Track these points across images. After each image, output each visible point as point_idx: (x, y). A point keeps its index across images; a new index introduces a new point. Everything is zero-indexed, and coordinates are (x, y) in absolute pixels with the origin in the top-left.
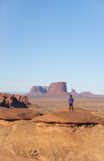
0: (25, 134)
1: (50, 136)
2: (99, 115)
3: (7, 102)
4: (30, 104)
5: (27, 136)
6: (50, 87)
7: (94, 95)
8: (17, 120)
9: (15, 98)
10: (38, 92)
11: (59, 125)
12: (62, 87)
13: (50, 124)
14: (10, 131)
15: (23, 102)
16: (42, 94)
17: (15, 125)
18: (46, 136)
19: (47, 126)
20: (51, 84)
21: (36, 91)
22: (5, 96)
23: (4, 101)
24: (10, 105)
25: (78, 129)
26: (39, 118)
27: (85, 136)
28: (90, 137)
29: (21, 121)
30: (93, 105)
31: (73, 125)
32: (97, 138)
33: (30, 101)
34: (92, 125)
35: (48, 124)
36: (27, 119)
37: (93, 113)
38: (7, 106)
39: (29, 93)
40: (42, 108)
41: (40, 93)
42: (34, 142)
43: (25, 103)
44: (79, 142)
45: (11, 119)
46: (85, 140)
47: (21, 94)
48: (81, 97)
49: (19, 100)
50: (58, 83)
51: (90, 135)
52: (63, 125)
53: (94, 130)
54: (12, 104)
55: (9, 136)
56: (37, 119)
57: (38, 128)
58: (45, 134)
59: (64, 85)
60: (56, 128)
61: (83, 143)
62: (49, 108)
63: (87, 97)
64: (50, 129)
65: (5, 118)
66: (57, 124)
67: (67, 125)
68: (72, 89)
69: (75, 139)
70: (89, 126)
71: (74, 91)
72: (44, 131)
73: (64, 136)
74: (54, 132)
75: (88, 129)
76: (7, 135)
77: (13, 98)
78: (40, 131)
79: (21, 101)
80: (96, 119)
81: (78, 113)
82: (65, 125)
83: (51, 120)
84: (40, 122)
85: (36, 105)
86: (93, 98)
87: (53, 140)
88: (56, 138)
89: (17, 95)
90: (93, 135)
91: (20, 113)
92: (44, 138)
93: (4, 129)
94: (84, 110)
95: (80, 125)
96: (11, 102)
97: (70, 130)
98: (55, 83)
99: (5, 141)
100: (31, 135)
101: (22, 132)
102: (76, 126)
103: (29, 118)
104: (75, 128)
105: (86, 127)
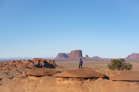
0: (48, 86)
1: (66, 87)
2: (100, 72)
3: (41, 65)
4: (57, 65)
5: (50, 87)
6: (71, 53)
7: (101, 58)
8: (43, 76)
9: (46, 61)
10: (62, 57)
11: (72, 79)
12: (79, 53)
13: (65, 79)
14: (38, 84)
15: (52, 64)
16: (65, 58)
17: (42, 80)
18: (63, 87)
19: (63, 80)
20: (72, 51)
21: (61, 56)
22: (40, 60)
23: (39, 64)
24: (43, 66)
25: (85, 81)
26: (58, 75)
27: (90, 86)
28: (94, 87)
29: (46, 76)
30: (101, 65)
31: (81, 79)
32: (98, 88)
33: (57, 63)
34: (95, 79)
35: (64, 79)
36: (50, 76)
37: (96, 70)
38: (41, 67)
39: (56, 58)
40: (65, 68)
41: (64, 58)
42: (55, 91)
43: (53, 65)
44: (85, 90)
45: (39, 75)
46: (90, 89)
47: (50, 59)
48: (92, 60)
49: (49, 63)
50: (76, 51)
51: (93, 85)
52: (74, 79)
53: (96, 82)
54: (44, 66)
55: (38, 87)
56: (57, 75)
57: (57, 81)
58: (62, 85)
59: (80, 52)
60: (70, 81)
61: (89, 91)
62: (70, 68)
63: (97, 60)
64: (66, 82)
65: (35, 75)
66: (70, 79)
67: (77, 79)
68: (86, 55)
69: (83, 89)
70: (93, 79)
71: (87, 56)
72: (62, 83)
73: (75, 87)
74: (68, 84)
75: (92, 81)
76: (36, 86)
77: (45, 62)
78: (58, 83)
79: (51, 63)
80: (98, 74)
81: (85, 70)
82: (76, 79)
83: (66, 76)
84: (59, 77)
85: (61, 66)
86: (101, 60)
87: (68, 89)
88: (69, 88)
89: (48, 60)
90: (95, 85)
91: (45, 71)
92: (61, 88)
93: (34, 82)
94: (90, 69)
95: (86, 79)
96: (43, 64)
97: (80, 82)
98: (74, 51)
99: (35, 91)
100: (53, 87)
101: (47, 84)
102: (84, 80)
103: (52, 75)
104: (83, 81)
105: (91, 80)
